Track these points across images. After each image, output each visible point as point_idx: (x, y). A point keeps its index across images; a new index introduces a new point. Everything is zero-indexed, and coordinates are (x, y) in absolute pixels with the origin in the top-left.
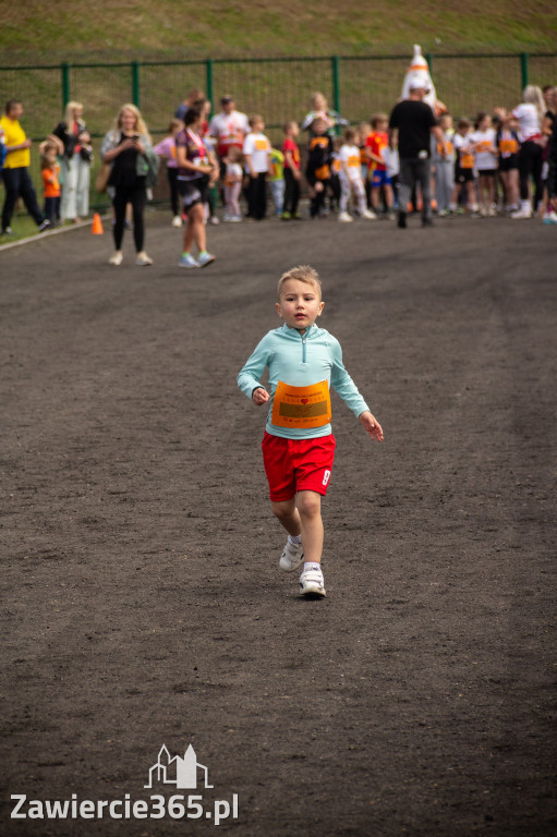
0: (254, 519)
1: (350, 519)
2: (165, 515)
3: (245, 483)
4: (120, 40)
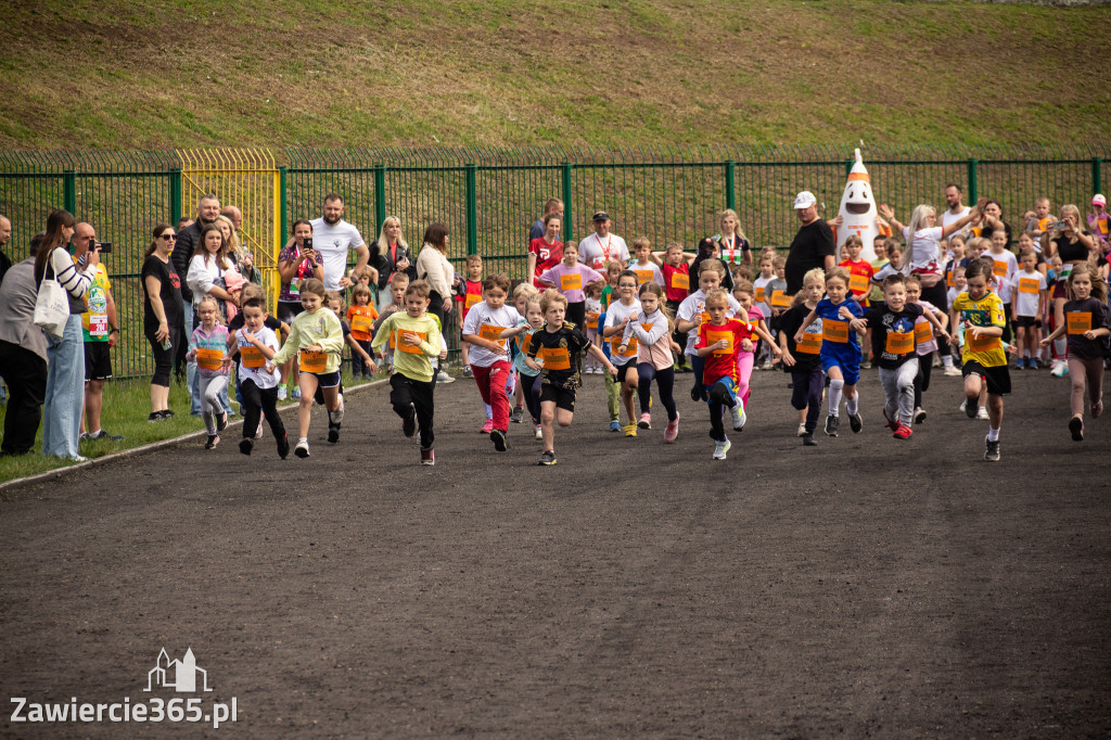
3: (616, 709)
4: (451, 136)
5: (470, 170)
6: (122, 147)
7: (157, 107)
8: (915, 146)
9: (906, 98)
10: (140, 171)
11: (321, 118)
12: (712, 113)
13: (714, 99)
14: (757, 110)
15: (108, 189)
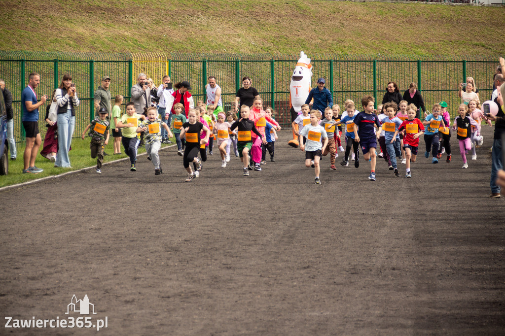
0: (292, 278)
1: (338, 279)
2: (250, 276)
3: (287, 261)
4: (231, 49)
5: (237, 62)
6: (111, 51)
7: (124, 38)
8: (398, 55)
9: (395, 38)
10: (118, 60)
11: (184, 42)
12: (325, 43)
13: (326, 37)
14: (342, 41)
15: (106, 66)
